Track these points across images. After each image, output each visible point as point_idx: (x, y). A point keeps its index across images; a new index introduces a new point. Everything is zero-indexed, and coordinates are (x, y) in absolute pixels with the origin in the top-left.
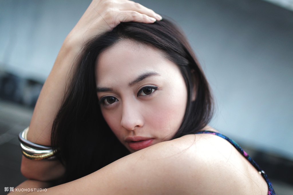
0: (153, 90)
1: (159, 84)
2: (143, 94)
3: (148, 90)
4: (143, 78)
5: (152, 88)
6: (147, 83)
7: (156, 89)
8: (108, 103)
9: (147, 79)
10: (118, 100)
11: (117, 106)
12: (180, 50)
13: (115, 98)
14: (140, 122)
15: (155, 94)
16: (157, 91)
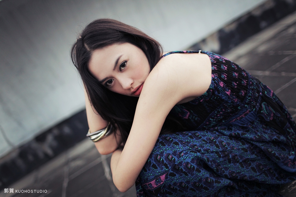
0: (126, 63)
1: (126, 59)
2: (122, 68)
3: (123, 65)
4: (117, 62)
5: (124, 63)
7: (126, 62)
8: (109, 84)
9: (119, 61)
10: (114, 80)
13: (111, 80)
14: (131, 82)
16: (127, 62)
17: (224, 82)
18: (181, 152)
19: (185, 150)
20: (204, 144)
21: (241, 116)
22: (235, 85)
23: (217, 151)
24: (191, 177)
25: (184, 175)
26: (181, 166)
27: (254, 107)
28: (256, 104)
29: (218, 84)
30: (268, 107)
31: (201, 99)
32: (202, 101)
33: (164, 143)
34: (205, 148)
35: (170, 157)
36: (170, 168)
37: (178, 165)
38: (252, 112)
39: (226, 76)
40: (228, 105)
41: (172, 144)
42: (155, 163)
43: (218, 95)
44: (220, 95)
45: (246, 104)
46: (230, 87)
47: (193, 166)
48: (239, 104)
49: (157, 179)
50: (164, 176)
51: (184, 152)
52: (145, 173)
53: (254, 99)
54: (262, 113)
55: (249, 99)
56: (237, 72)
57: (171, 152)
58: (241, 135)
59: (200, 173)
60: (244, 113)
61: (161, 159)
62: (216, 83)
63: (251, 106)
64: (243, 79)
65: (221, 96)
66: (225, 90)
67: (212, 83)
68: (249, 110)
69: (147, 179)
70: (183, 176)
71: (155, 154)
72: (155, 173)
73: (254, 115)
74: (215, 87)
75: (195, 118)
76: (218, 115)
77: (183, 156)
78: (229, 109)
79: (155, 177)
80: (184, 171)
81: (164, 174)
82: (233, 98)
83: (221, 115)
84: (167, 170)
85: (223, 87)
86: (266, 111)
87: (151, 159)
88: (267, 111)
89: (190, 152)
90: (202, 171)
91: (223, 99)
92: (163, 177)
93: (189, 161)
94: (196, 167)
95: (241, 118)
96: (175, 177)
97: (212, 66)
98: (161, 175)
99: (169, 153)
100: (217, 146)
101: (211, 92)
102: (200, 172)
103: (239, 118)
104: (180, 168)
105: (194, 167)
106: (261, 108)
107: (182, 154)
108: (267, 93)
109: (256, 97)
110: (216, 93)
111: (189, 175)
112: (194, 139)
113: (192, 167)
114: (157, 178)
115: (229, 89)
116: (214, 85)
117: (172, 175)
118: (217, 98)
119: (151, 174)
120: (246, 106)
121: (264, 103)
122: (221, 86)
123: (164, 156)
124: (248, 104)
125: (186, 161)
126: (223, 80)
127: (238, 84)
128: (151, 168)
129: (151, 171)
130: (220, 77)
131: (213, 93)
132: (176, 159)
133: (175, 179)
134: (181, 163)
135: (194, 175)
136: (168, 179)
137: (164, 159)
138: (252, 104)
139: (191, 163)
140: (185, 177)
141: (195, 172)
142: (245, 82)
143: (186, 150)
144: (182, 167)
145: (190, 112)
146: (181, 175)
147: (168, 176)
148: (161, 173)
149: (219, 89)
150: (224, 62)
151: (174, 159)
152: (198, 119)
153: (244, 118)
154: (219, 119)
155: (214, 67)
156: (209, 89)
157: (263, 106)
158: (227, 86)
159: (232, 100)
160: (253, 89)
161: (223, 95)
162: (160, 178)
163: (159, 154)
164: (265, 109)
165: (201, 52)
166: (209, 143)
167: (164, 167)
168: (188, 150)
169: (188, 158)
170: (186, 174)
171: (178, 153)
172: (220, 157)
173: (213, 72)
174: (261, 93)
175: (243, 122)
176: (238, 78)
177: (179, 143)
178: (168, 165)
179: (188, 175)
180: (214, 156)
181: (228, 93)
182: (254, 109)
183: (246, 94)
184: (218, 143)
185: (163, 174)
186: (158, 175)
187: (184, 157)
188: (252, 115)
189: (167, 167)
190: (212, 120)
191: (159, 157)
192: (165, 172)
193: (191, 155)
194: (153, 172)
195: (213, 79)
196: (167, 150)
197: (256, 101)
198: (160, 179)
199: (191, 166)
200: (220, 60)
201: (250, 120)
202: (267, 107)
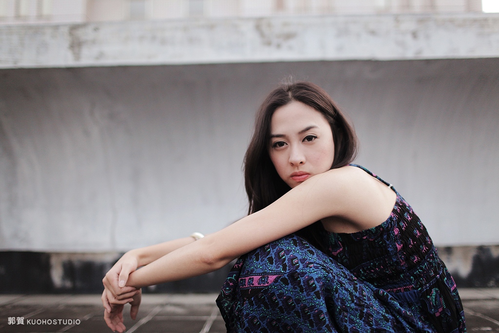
0: (313, 138)
1: (318, 135)
2: (306, 140)
3: (310, 138)
4: (308, 129)
5: (312, 137)
6: (309, 133)
7: (316, 137)
8: (278, 146)
9: (311, 130)
10: (287, 144)
11: (286, 148)
12: (331, 111)
13: (284, 143)
14: (303, 159)
15: (315, 141)
16: (316, 139)
17: (400, 231)
18: (312, 263)
19: (317, 263)
20: (342, 276)
21: (399, 288)
22: (410, 244)
23: (352, 293)
24: (305, 296)
25: (298, 290)
26: (302, 277)
27: (421, 286)
28: (426, 284)
29: (392, 228)
30: (440, 297)
31: (365, 236)
32: (365, 238)
33: (297, 243)
34: (340, 279)
35: (295, 261)
36: (288, 271)
37: (299, 274)
38: (416, 291)
39: (405, 226)
40: (390, 263)
41: (306, 250)
42: (273, 256)
43: (386, 240)
44: (388, 242)
45: (413, 276)
46: (404, 240)
47: (316, 285)
48: (405, 269)
49: (264, 277)
50: (275, 277)
51: (315, 265)
52: (255, 262)
53: (426, 276)
54: (428, 299)
55: (419, 271)
56: (420, 232)
57: (299, 257)
58: (389, 299)
59: (318, 300)
60: (405, 286)
61: (284, 257)
62: (391, 224)
63: (417, 283)
64: (423, 244)
65: (389, 244)
66: (396, 240)
67: (387, 221)
68: (413, 285)
69: (253, 270)
70: (296, 290)
71: (281, 247)
72: (267, 268)
73: (416, 296)
74: (388, 227)
75: (344, 259)
76: (373, 271)
77: (311, 267)
78: (389, 270)
79: (263, 273)
80: (301, 285)
81: (276, 275)
82: (401, 258)
83: (376, 271)
84: (282, 271)
85: (396, 236)
86: (434, 300)
87: (273, 249)
88: (436, 301)
89: (322, 268)
90: (322, 299)
91: (389, 251)
92: (272, 278)
93: (315, 277)
94: (318, 289)
95: (398, 291)
96: (287, 286)
97: (395, 205)
98: (271, 275)
99: (297, 256)
100: (355, 289)
101: (380, 230)
102: (320, 298)
103: (396, 289)
104: (299, 279)
105: (315, 287)
106: (429, 292)
107: (312, 265)
108: (446, 280)
109: (430, 275)
110: (385, 237)
111: (305, 292)
112: (334, 265)
113: (314, 285)
114: (264, 275)
115: (401, 243)
116: (389, 225)
117: (285, 281)
118: (382, 244)
119: (261, 267)
120: (412, 277)
121: (437, 289)
122: (394, 232)
123: (289, 256)
124: (415, 276)
125: (311, 275)
126: (400, 228)
127: (414, 245)
128: (266, 259)
129: (264, 262)
130: (398, 222)
131: (382, 235)
132: (301, 266)
133: (285, 289)
134: (303, 274)
135: (310, 297)
136: (278, 283)
137: (287, 259)
138: (421, 280)
139: (315, 281)
140: (299, 293)
141: (312, 293)
142: (425, 249)
143: (319, 264)
144: (302, 279)
145: (344, 249)
146: (295, 288)
147: (279, 281)
148: (272, 272)
149: (390, 234)
150: (411, 212)
151: (299, 266)
152: (347, 262)
153: (401, 293)
154: (371, 276)
155: (396, 208)
156: (380, 226)
157: (434, 293)
158: (401, 238)
159: (398, 259)
160: (430, 263)
161: (391, 246)
162: (268, 277)
163: (285, 249)
164: (434, 297)
165: (392, 188)
166: (348, 279)
167: (281, 266)
168: (321, 265)
169: (316, 274)
170: (302, 291)
171: (307, 262)
172: (353, 302)
173: (394, 211)
174: (438, 276)
175: (398, 297)
176: (419, 238)
177: (315, 254)
178: (287, 268)
179: (303, 292)
180: (346, 296)
181: (399, 247)
182: (420, 289)
183: (419, 263)
184: (358, 288)
185: (274, 275)
186: (268, 272)
187: (311, 269)
188: (413, 294)
189: (284, 269)
190: (362, 273)
191: (282, 253)
192: (278, 273)
193: (321, 272)
194: (264, 265)
195: (391, 218)
196: (297, 252)
197: (428, 281)
198: (267, 279)
199: (314, 283)
200: (407, 207)
201: (408, 300)
202: (438, 295)
